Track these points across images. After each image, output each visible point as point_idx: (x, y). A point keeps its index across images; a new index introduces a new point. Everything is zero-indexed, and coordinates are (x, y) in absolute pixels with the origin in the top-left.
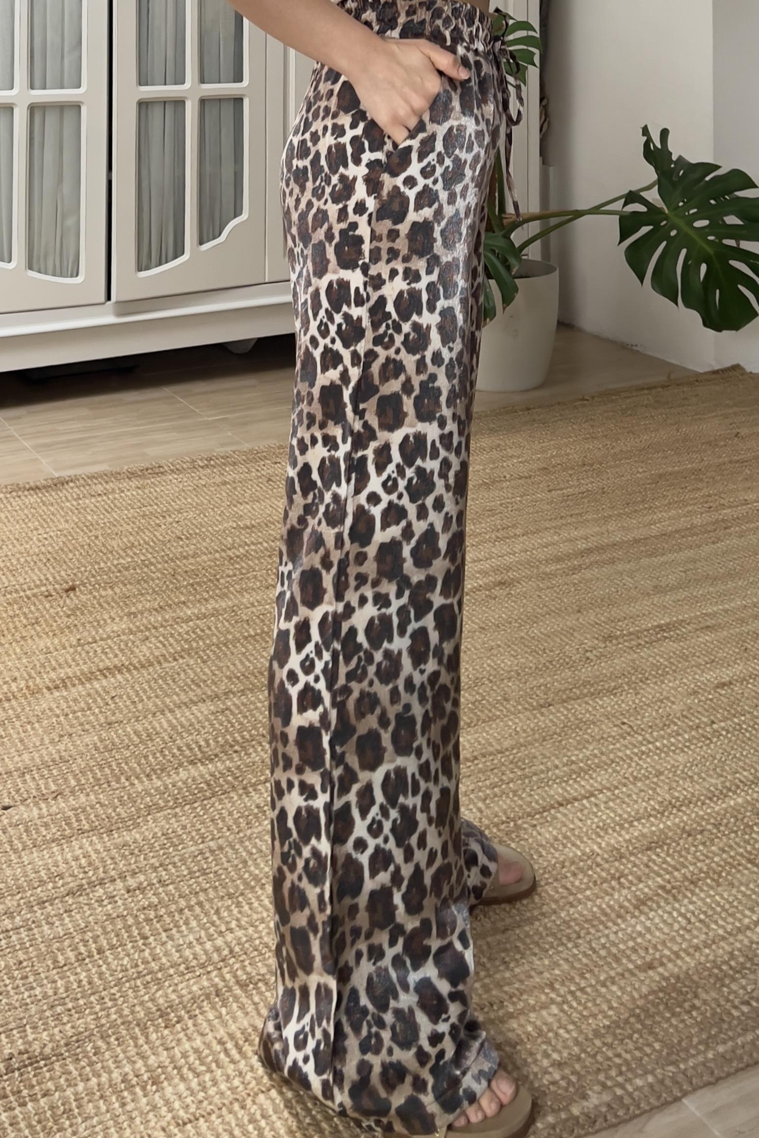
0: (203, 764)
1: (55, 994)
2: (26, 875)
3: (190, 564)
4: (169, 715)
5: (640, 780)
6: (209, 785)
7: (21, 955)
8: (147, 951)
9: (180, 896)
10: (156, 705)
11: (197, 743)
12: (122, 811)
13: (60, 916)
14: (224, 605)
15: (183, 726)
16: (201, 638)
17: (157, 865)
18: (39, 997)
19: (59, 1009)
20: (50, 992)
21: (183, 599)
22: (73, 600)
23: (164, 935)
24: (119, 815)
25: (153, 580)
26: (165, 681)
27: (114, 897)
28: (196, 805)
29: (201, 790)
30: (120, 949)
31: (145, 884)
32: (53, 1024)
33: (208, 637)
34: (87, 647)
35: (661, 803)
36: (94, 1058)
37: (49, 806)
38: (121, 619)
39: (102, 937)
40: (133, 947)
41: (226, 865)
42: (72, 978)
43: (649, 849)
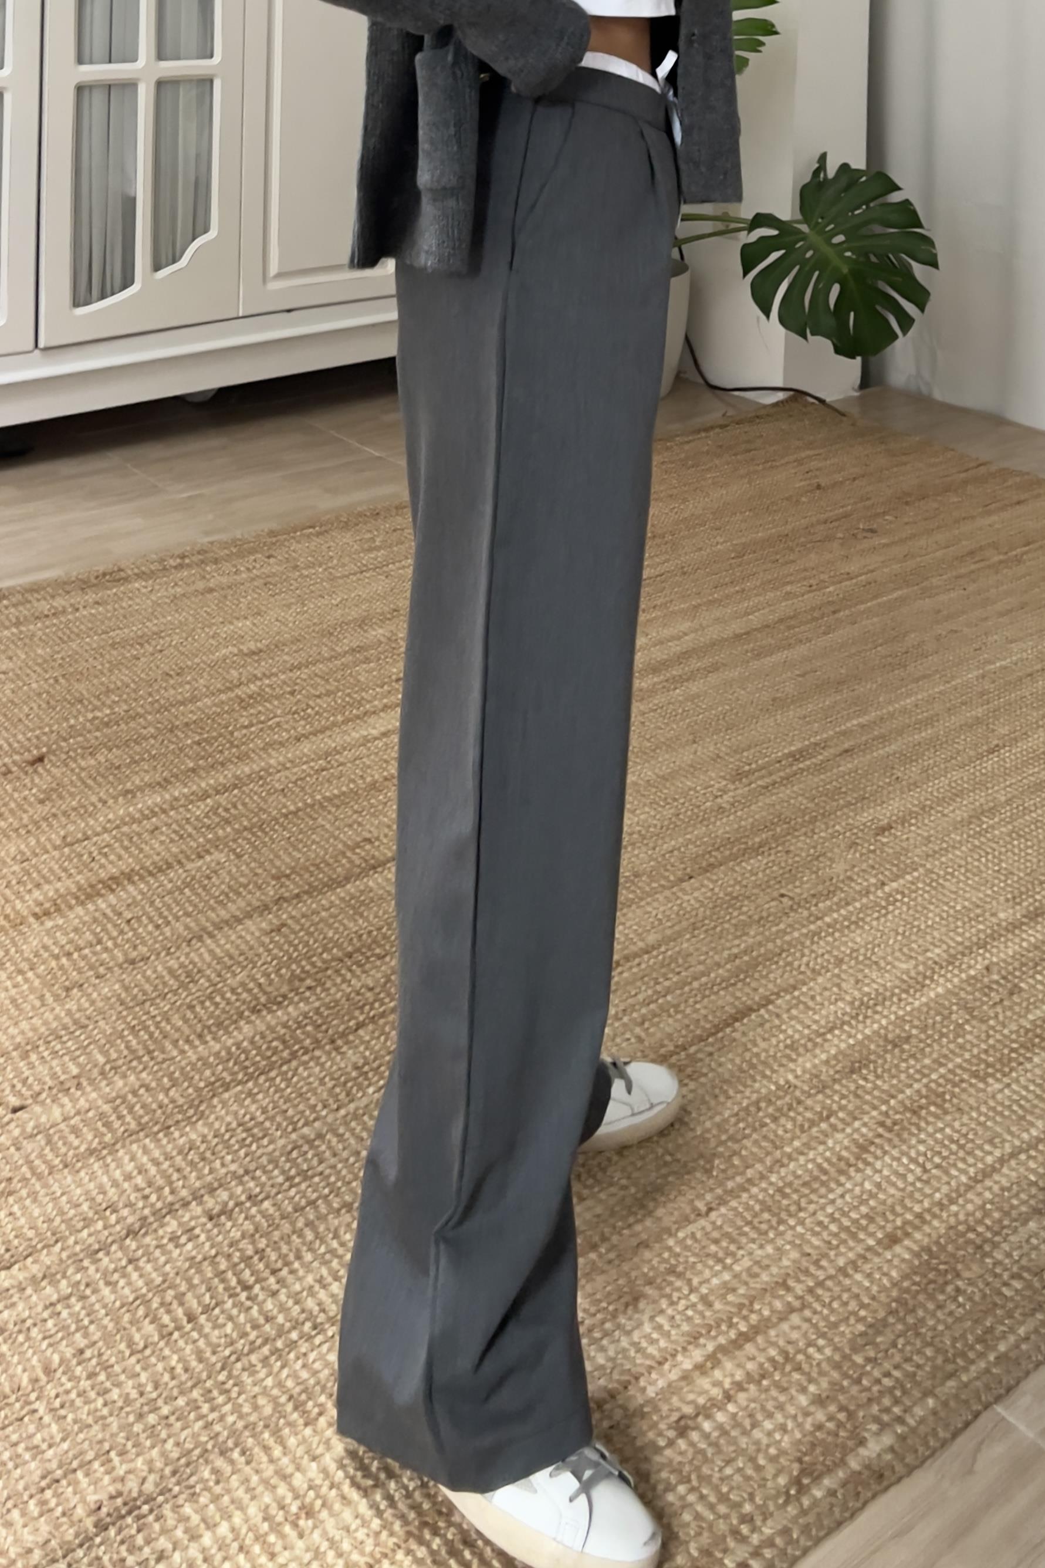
0: (270, 1011)
1: (142, 1394)
2: (61, 1213)
3: (189, 714)
4: (209, 941)
5: (820, 974)
6: (284, 1042)
7: (80, 1340)
8: (256, 1308)
9: (283, 1217)
10: (187, 927)
11: (254, 980)
12: (177, 1096)
13: (123, 1272)
14: (247, 770)
15: (231, 957)
16: (228, 822)
17: (241, 1171)
18: (120, 1404)
19: (152, 1419)
20: (134, 1394)
21: (191, 765)
22: (42, 779)
23: (272, 1280)
24: (173, 1101)
25: (145, 738)
26: (193, 890)
27: (193, 1229)
28: (273, 1074)
29: (275, 1051)
30: (217, 1311)
31: (231, 1204)
32: (148, 1443)
33: (235, 817)
34: (78, 848)
35: (852, 1003)
36: (218, 1489)
37: (74, 1101)
38: (116, 802)
39: (189, 1296)
40: (234, 1305)
41: (333, 1161)
42: (160, 1367)
43: (852, 1072)
